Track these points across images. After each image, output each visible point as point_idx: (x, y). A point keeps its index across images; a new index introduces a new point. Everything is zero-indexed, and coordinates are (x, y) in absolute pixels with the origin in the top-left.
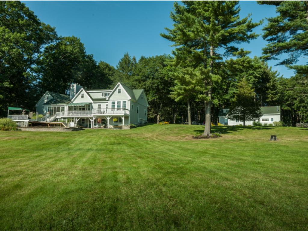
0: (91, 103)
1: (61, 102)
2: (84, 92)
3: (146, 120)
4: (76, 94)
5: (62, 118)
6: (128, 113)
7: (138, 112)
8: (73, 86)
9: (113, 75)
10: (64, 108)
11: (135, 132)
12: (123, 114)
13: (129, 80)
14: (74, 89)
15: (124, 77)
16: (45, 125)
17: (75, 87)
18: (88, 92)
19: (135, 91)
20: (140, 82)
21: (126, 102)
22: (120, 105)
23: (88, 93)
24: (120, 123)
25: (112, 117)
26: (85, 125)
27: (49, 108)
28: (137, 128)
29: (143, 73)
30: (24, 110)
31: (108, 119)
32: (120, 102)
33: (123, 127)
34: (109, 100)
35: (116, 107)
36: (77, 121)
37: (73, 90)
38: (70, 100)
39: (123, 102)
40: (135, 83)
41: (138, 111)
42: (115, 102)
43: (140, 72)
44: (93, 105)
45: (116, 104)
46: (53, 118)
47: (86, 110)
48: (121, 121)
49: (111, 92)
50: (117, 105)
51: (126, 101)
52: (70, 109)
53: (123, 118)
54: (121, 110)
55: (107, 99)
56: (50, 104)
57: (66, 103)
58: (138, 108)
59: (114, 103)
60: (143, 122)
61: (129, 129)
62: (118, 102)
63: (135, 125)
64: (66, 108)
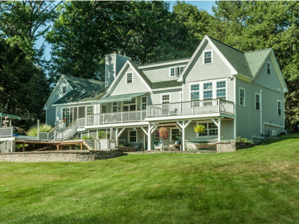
0: (148, 94)
1: (86, 97)
2: (132, 70)
3: (283, 126)
4: (116, 75)
5: (87, 129)
6: (230, 109)
7: (258, 108)
8: (110, 59)
9: (205, 30)
10: (92, 107)
11: (245, 158)
12: (218, 115)
13: (241, 35)
14: (113, 64)
15: (229, 30)
16: (52, 147)
17: (114, 62)
18: (140, 68)
19: (249, 56)
20: (266, 37)
21: (224, 82)
22: (211, 92)
23: (140, 72)
24: (212, 136)
25: (193, 123)
26: (136, 145)
27: (64, 110)
28: (256, 147)
29: (272, 13)
30: (6, 118)
31: (183, 127)
32: (211, 84)
33: (218, 146)
34: (184, 82)
35: (201, 97)
36: (117, 135)
37: (111, 66)
38: (104, 90)
39: (218, 83)
40: (255, 39)
41: (258, 104)
42: (198, 85)
43: (266, 12)
44: (153, 96)
45: (201, 91)
46: (69, 132)
47: (139, 109)
48: (214, 133)
49: (187, 63)
50: (205, 92)
51: (226, 80)
52: (104, 109)
53: (218, 125)
54: (214, 103)
55: (180, 79)
56: (66, 102)
57: (96, 96)
58: (258, 96)
59: (195, 87)
60: (274, 133)
61: (233, 150)
62: (206, 86)
63: (250, 141)
64: (97, 109)
